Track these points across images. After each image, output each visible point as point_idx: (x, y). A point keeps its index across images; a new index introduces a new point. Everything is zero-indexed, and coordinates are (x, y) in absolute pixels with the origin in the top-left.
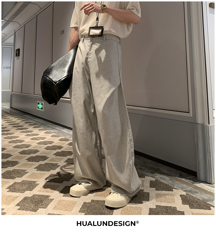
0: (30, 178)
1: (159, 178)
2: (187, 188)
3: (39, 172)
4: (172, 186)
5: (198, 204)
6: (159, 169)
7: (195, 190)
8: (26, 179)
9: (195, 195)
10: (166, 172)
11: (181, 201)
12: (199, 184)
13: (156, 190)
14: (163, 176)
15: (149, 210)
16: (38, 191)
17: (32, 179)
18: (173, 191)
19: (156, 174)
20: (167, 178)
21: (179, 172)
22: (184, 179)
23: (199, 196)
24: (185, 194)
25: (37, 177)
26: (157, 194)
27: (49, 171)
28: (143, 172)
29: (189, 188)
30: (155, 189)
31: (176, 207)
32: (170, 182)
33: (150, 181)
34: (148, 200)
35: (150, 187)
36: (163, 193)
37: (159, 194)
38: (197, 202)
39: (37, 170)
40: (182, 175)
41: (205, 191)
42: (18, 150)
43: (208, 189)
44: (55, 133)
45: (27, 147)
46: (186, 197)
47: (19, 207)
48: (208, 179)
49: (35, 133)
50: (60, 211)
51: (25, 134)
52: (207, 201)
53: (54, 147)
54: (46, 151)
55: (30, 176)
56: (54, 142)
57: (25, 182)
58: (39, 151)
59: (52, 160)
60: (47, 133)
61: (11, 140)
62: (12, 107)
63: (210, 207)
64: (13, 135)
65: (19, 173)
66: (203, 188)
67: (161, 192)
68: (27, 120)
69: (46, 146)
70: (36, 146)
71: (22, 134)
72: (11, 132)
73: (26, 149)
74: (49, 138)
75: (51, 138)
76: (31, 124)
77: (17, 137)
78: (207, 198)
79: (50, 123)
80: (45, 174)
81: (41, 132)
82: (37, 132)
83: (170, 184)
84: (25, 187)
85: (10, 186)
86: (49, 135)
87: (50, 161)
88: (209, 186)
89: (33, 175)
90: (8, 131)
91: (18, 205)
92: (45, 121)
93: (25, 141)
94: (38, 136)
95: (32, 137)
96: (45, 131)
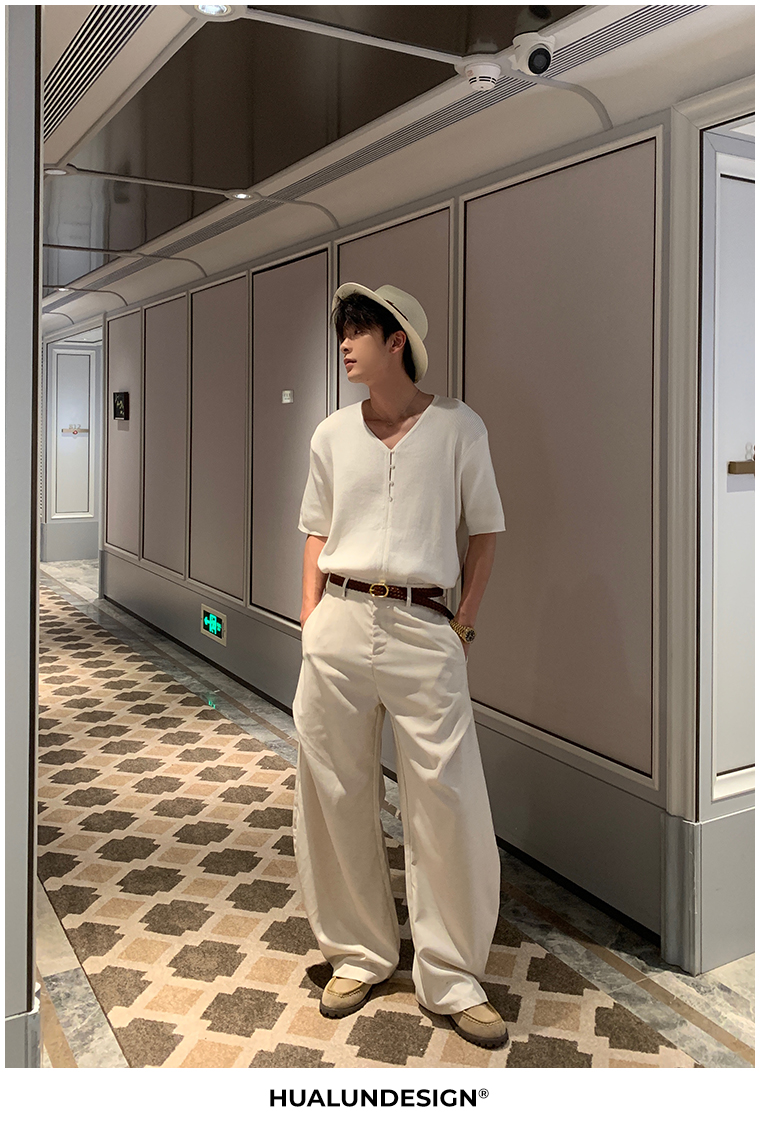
0: (220, 933)
1: (558, 950)
2: (624, 985)
3: (240, 915)
4: (586, 977)
5: (632, 1037)
6: (566, 915)
7: (641, 994)
8: (210, 937)
9: (638, 1007)
10: (581, 924)
11: (595, 1024)
12: (659, 975)
13: (541, 989)
14: (570, 942)
16: (247, 978)
17: (226, 937)
18: (582, 994)
19: (555, 935)
20: (580, 949)
21: (620, 927)
22: (624, 956)
23: (643, 1012)
24: (611, 1006)
25: (237, 932)
26: (538, 1001)
27: (267, 911)
28: (521, 927)
30: (538, 984)
31: (575, 1043)
32: (586, 963)
33: (532, 958)
34: (513, 1019)
35: (528, 979)
36: (556, 999)
37: (546, 1002)
38: (633, 1029)
39: (235, 907)
40: (623, 940)
41: (667, 998)
42: (170, 825)
43: (678, 992)
44: (270, 748)
45: (194, 812)
46: (612, 1015)
47: (210, 1022)
48: (686, 960)
49: (206, 743)
50: (305, 1038)
51: (176, 749)
52: (661, 1029)
53: (272, 814)
54: (252, 829)
55: (221, 928)
56: (270, 793)
57: (210, 946)
58: (231, 831)
59: (272, 869)
60: (244, 746)
61: (140, 777)
62: (106, 597)
63: (661, 1047)
64: (141, 754)
65: (190, 915)
66: (667, 985)
67: (552, 996)
68: (170, 673)
69: (249, 809)
70: (218, 808)
71: (170, 751)
72: (131, 736)
73: (192, 820)
74: (253, 774)
75: (261, 774)
76: (188, 695)
77: (157, 764)
78: (664, 1017)
79: (251, 694)
80: (257, 921)
81: (225, 743)
82: (211, 741)
83: (583, 969)
84: (212, 964)
85: (175, 959)
86: (253, 757)
87: (267, 871)
88: (684, 980)
89: (226, 925)
90: (122, 730)
91: (205, 1016)
92: (234, 683)
93: (182, 784)
94: (220, 761)
95: (202, 766)
96: (238, 738)
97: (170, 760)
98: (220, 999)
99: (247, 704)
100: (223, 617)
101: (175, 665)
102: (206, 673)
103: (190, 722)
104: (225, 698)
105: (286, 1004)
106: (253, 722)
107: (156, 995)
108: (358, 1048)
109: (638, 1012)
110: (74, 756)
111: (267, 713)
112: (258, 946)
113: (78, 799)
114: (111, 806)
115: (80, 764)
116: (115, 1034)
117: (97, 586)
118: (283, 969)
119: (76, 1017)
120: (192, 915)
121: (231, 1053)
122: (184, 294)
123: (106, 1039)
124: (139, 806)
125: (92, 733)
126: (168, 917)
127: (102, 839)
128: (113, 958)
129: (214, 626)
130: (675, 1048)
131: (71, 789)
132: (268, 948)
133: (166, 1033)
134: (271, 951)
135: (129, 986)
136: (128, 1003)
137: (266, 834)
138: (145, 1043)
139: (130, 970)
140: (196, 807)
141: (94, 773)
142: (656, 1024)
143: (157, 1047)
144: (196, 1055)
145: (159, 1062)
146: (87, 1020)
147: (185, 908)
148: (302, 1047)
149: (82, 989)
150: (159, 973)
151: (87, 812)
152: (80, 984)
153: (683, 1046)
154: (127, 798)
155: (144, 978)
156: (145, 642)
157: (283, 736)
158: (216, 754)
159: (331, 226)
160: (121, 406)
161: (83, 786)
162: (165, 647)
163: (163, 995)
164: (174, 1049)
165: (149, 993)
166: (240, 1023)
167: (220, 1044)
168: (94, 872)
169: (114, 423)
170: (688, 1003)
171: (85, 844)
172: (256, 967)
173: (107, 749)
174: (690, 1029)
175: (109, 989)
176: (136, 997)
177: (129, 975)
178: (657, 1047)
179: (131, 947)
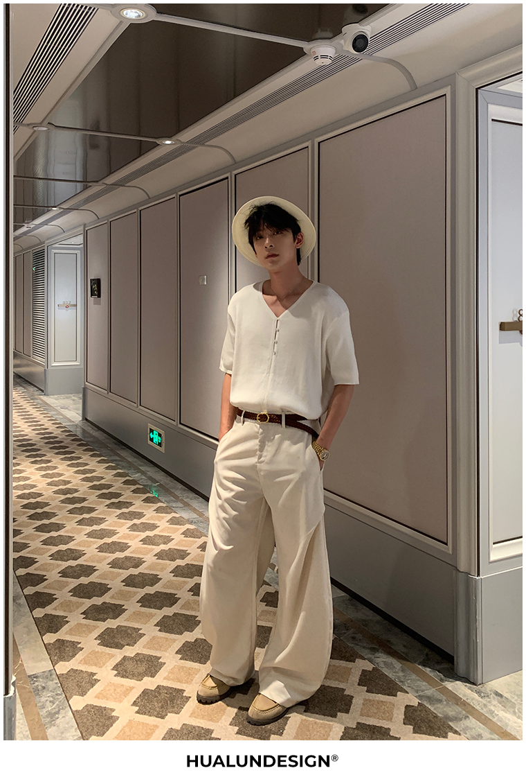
0: (148, 648)
1: (382, 665)
2: (427, 690)
3: (162, 636)
4: (400, 684)
5: (430, 726)
6: (389, 641)
7: (438, 697)
8: (142, 650)
9: (436, 706)
10: (400, 648)
11: (403, 717)
12: (452, 684)
13: (367, 691)
14: (390, 660)
15: (343, 730)
16: (164, 679)
17: (152, 651)
18: (396, 696)
19: (380, 654)
20: (397, 664)
21: (427, 650)
22: (428, 670)
23: (438, 710)
24: (416, 704)
25: (160, 648)
26: (365, 700)
27: (181, 633)
28: (357, 648)
29: (430, 691)
30: (366, 688)
31: (389, 729)
32: (401, 674)
33: (363, 670)
34: (347, 711)
35: (359, 685)
36: (377, 699)
37: (370, 701)
38: (430, 721)
39: (160, 630)
40: (429, 659)
41: (457, 700)
42: (119, 575)
43: (465, 696)
44: (191, 523)
45: (136, 566)
46: (416, 711)
47: (137, 708)
48: (471, 675)
49: (148, 519)
50: (201, 721)
51: (126, 523)
52: (451, 721)
53: (189, 568)
54: (175, 578)
55: (149, 645)
56: (189, 554)
57: (141, 656)
58: (161, 579)
59: (187, 605)
60: (174, 521)
61: (101, 542)
62: (86, 419)
63: (449, 733)
64: (102, 526)
65: (129, 635)
66: (457, 692)
67: (375, 697)
68: (127, 472)
69: (173, 565)
70: (153, 563)
71: (123, 525)
72: (97, 514)
73: (135, 571)
74: (178, 540)
75: (184, 540)
76: (138, 486)
77: (113, 533)
78: (453, 713)
79: (180, 486)
80: (174, 641)
81: (160, 519)
82: (151, 518)
83: (398, 679)
84: (142, 668)
85: (117, 665)
86: (178, 529)
87: (182, 607)
88: (470, 688)
89: (153, 642)
90: (91, 510)
91: (135, 704)
92: (169, 478)
93: (129, 547)
94: (156, 532)
95: (143, 535)
96: (169, 516)
97: (122, 530)
98: (145, 693)
99: (178, 493)
100: (162, 432)
101: (130, 466)
102: (151, 471)
103: (138, 505)
104: (164, 489)
105: (190, 697)
106: (181, 505)
107: (102, 688)
108: (238, 728)
109: (435, 709)
110: (58, 527)
111: (191, 499)
112: (174, 657)
113: (59, 556)
114: (80, 561)
115: (62, 532)
116: (73, 714)
117: (81, 412)
118: (190, 674)
119: (48, 702)
120: (131, 636)
121: (151, 730)
122: (135, 210)
123: (67, 718)
124: (100, 561)
125: (71, 512)
126: (114, 637)
127: (73, 583)
128: (75, 664)
129: (157, 439)
130: (460, 734)
131: (54, 549)
132: (181, 659)
133: (107, 714)
134: (182, 661)
135: (84, 682)
136: (83, 694)
137: (184, 582)
138: (93, 721)
139: (86, 672)
140: (137, 563)
141: (71, 539)
142: (447, 718)
143: (101, 724)
144: (127, 730)
145: (101, 734)
146: (55, 705)
147: (126, 631)
148: (199, 727)
149: (54, 684)
150: (106, 674)
151: (64, 565)
152: (52, 680)
153: (466, 734)
154: (92, 556)
155: (95, 677)
156: (112, 450)
157: (201, 515)
158: (154, 527)
159: (231, 162)
160: (95, 288)
161: (63, 547)
162: (125, 454)
163: (107, 689)
164: (112, 725)
165: (97, 688)
166: (158, 709)
167: (143, 723)
168: (67, 606)
169: (91, 300)
170: (471, 704)
171: (61, 586)
172: (172, 672)
173: (80, 522)
174: (472, 722)
175: (71, 684)
176: (89, 690)
177: (85, 675)
178: (446, 733)
179: (88, 656)
